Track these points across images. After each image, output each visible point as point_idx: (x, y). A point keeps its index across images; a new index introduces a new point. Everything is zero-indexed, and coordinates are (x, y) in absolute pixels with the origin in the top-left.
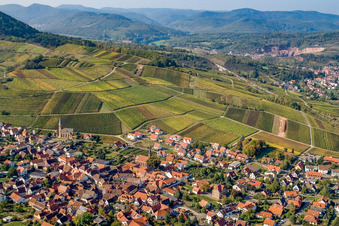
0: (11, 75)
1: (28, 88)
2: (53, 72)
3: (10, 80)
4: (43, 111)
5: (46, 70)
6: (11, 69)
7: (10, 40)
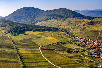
0: (85, 26)
1: (92, 30)
2: (97, 25)
3: (85, 28)
4: (99, 36)
5: (94, 25)
6: (84, 25)
7: (78, 18)
